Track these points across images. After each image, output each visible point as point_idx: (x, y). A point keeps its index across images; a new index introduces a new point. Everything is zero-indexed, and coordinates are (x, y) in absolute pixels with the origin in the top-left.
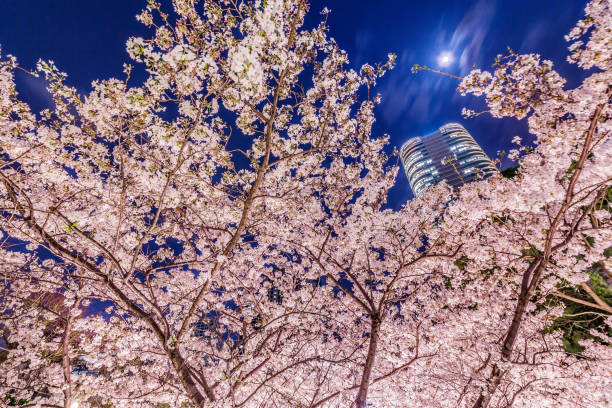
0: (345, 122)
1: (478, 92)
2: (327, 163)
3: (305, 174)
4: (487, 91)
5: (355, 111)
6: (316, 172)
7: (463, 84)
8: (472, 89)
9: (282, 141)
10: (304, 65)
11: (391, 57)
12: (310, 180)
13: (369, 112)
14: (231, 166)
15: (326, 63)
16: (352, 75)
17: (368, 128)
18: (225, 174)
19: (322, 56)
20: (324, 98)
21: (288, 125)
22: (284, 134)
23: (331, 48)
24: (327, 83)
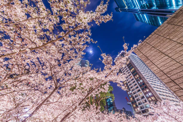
0: (81, 45)
1: (103, 57)
2: (71, 49)
3: (66, 48)
4: (104, 58)
5: (84, 45)
6: (68, 49)
7: (102, 54)
8: (103, 56)
9: (68, 37)
10: (83, 29)
11: (97, 41)
12: (66, 50)
13: (86, 47)
14: (51, 31)
15: (87, 32)
16: (89, 38)
17: (83, 49)
18: (48, 32)
19: (87, 31)
20: (81, 37)
21: (72, 35)
22: (70, 36)
23: (90, 31)
24: (85, 35)
